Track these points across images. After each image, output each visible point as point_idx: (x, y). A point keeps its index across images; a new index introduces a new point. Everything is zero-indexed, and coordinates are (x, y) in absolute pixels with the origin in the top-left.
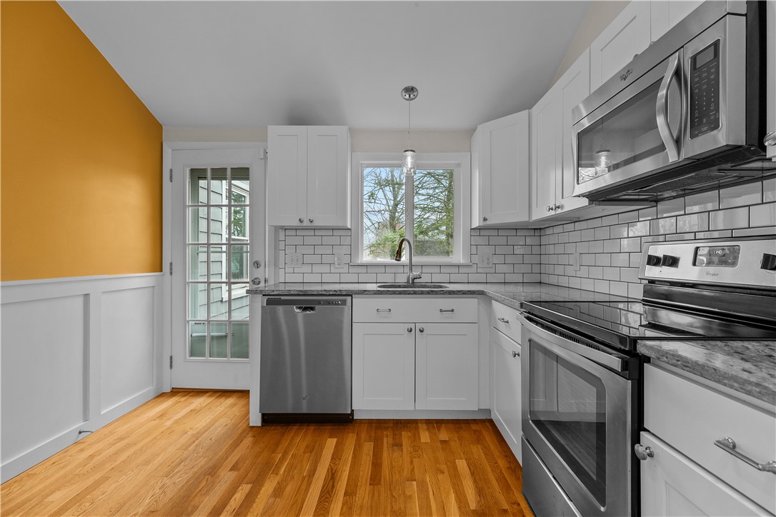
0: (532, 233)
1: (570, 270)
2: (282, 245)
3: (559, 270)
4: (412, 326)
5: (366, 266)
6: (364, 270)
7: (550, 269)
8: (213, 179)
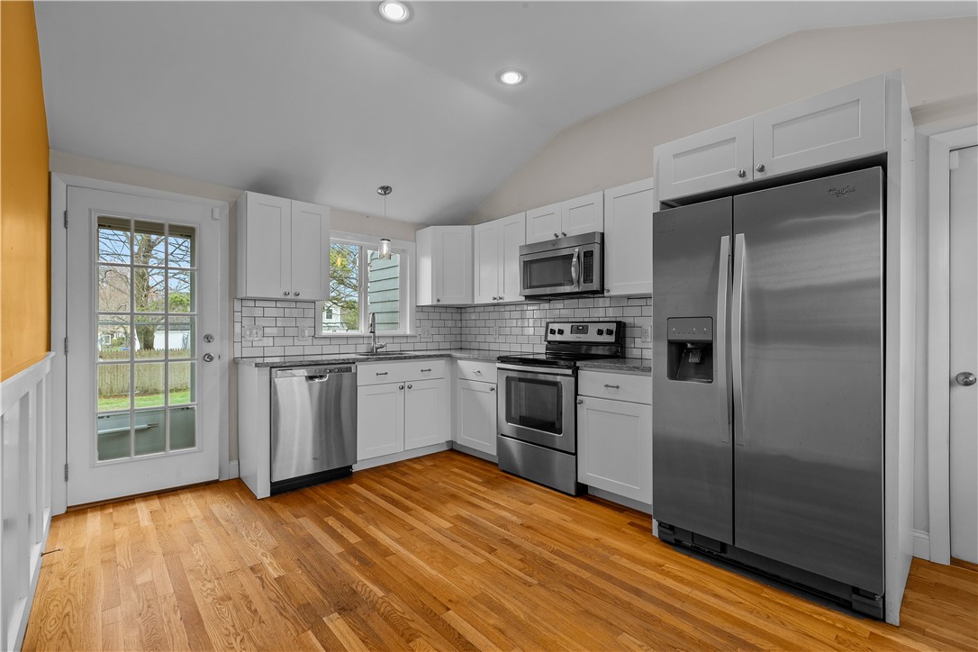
0: (455, 310)
1: (489, 339)
2: (237, 315)
3: (480, 338)
4: (403, 384)
5: (330, 338)
6: (328, 342)
7: (470, 338)
8: (137, 231)
